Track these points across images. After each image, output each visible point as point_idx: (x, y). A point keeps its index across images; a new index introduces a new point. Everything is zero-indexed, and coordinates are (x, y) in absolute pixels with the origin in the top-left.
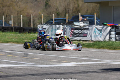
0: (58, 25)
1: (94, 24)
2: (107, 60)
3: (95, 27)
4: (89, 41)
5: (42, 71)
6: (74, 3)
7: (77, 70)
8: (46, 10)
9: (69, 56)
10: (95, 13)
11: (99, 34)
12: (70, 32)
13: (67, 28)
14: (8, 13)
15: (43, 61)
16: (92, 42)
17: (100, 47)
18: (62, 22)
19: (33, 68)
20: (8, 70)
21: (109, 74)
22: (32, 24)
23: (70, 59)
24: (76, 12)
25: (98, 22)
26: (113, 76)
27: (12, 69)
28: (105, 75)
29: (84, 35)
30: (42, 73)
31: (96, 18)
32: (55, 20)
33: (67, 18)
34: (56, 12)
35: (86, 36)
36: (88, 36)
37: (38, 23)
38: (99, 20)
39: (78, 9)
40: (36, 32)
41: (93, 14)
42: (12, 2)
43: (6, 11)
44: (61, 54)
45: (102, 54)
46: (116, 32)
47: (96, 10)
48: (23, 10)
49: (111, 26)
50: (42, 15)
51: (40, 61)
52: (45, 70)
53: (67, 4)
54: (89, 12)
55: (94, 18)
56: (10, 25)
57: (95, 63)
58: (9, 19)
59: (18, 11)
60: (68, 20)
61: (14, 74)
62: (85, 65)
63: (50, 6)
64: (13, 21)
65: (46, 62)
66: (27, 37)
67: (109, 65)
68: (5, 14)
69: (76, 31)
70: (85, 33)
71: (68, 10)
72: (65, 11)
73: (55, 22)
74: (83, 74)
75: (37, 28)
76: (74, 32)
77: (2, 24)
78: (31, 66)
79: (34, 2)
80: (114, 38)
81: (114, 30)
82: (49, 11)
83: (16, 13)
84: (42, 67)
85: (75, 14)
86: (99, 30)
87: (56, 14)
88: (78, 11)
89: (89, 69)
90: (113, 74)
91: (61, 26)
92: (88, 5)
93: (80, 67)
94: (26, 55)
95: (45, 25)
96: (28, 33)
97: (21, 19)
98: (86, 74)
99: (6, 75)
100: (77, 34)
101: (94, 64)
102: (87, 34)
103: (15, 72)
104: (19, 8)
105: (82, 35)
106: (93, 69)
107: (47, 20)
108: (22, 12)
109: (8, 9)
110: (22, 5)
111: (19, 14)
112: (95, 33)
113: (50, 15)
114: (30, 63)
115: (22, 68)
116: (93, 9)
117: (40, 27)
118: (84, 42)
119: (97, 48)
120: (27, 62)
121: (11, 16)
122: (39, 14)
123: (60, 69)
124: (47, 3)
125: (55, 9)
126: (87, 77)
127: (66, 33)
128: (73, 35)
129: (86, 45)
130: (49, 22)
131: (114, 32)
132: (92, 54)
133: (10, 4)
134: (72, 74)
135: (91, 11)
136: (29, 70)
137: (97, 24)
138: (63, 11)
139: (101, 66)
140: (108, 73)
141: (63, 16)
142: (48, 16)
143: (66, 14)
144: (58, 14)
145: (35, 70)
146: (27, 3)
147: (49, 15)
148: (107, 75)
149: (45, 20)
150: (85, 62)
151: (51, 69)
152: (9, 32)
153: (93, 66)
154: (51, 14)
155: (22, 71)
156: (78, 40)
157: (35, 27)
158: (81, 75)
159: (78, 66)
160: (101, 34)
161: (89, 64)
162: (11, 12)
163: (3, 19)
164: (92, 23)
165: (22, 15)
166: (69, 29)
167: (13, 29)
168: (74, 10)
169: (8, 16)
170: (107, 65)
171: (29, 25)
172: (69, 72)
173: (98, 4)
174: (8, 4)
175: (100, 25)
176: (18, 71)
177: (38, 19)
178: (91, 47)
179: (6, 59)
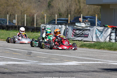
0: (61, 25)
1: (95, 25)
2: (108, 60)
3: (96, 28)
4: (90, 41)
5: (45, 69)
6: (76, 4)
7: (79, 69)
8: (49, 11)
9: (71, 56)
10: (96, 15)
11: (100, 35)
12: (72, 32)
13: (69, 28)
14: (12, 13)
15: (46, 59)
16: (93, 43)
17: (100, 48)
18: (64, 23)
19: (36, 66)
20: (12, 67)
21: (110, 74)
22: (35, 23)
23: (72, 58)
24: (78, 14)
25: (99, 24)
26: (113, 75)
27: (16, 66)
28: (106, 74)
29: (85, 36)
30: (45, 71)
31: (97, 20)
32: (57, 21)
33: (69, 19)
34: (58, 13)
35: (87, 37)
36: (89, 37)
37: (41, 22)
38: (100, 22)
39: (80, 11)
40: (39, 32)
41: (94, 16)
42: (17, 1)
43: (10, 11)
44: (63, 53)
45: (103, 54)
46: (116, 34)
47: (97, 12)
48: (27, 10)
49: (111, 28)
50: (45, 15)
51: (43, 60)
52: (48, 69)
53: (69, 5)
54: (90, 13)
55: (95, 20)
56: (14, 23)
57: (96, 62)
58: (13, 18)
59: (22, 10)
60: (70, 21)
61: (18, 71)
62: (86, 65)
63: (52, 7)
64: (17, 20)
65: (49, 60)
66: (30, 36)
67: (110, 65)
68: (9, 13)
69: (77, 31)
70: (87, 33)
71: (70, 11)
72: (67, 12)
73: (57, 22)
74: (85, 73)
75: (40, 27)
76: (75, 32)
77: (6, 23)
78: (35, 64)
79: (37, 2)
80: (114, 39)
81: (114, 32)
82: (52, 11)
83: (20, 12)
84: (45, 65)
85: (76, 15)
86: (99, 31)
87: (58, 14)
88: (80, 13)
89: (91, 69)
90: (113, 74)
91: (63, 26)
92: (89, 7)
93: (82, 66)
94: (30, 53)
95: (48, 25)
96: (31, 32)
97: (24, 19)
98: (87, 74)
99: (10, 71)
100: (79, 34)
101: (95, 64)
102: (88, 35)
103: (19, 69)
104: (23, 7)
105: (83, 36)
106: (94, 69)
107: (49, 20)
108: (26, 12)
109: (12, 9)
110: (26, 5)
111: (23, 14)
112: (96, 35)
113: (53, 16)
114: (33, 61)
115: (26, 66)
116: (94, 11)
117: (42, 27)
118: (85, 43)
119: (97, 48)
120: (31, 60)
121: (15, 15)
122: (42, 14)
123: (62, 67)
124: (50, 3)
125: (57, 10)
126: (88, 76)
127: (67, 33)
128: (75, 36)
129: (87, 46)
130: (52, 22)
131: (114, 34)
132: (93, 54)
133: (14, 3)
134: (74, 73)
135: (92, 13)
136: (33, 67)
137: (98, 25)
138: (65, 12)
139: (102, 65)
140: (108, 73)
141: (65, 16)
142: (51, 17)
143: (68, 15)
144: (60, 15)
145: (39, 68)
146: (31, 3)
147: (51, 15)
148: (108, 75)
149: (48, 20)
150: (86, 62)
151: (54, 67)
152: (13, 31)
153: (94, 66)
154: (53, 14)
155: (26, 69)
156: (79, 41)
157: (38, 26)
158: (83, 74)
159: (80, 65)
160: (101, 35)
161: (90, 64)
162: (15, 12)
163: (8, 17)
164: (93, 24)
165: (25, 15)
166: (71, 29)
167: (16, 28)
168: (75, 11)
169: (12, 15)
170: (108, 65)
171: (32, 25)
172: (71, 70)
173: (99, 6)
174: (12, 3)
175: (101, 27)
176: (22, 69)
177: (41, 19)
178: (92, 47)
179: (11, 56)
